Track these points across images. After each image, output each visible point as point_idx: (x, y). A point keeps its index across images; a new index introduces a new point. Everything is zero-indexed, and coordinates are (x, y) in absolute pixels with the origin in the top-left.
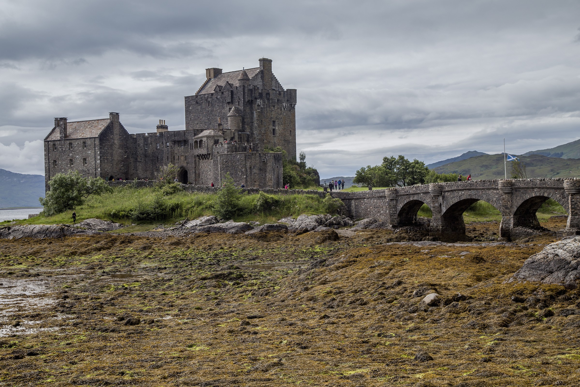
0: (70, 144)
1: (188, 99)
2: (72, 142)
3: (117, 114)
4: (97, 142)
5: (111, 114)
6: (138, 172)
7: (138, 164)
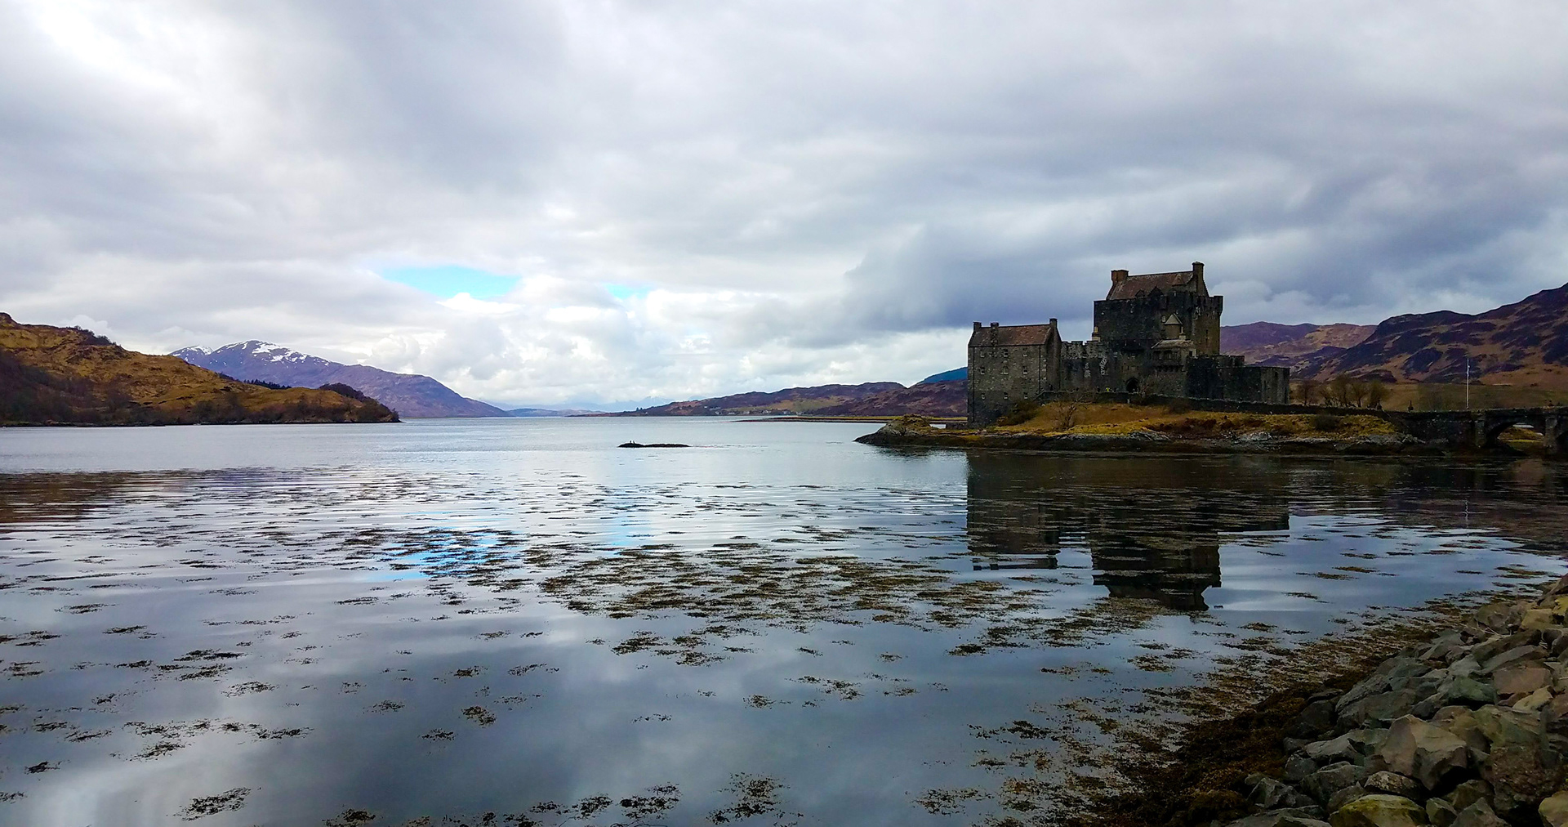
0: (1007, 351)
1: (1098, 304)
2: (1009, 349)
3: (1056, 320)
4: (1043, 350)
5: (1051, 320)
6: (1073, 382)
7: (1072, 373)
